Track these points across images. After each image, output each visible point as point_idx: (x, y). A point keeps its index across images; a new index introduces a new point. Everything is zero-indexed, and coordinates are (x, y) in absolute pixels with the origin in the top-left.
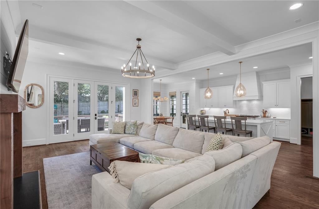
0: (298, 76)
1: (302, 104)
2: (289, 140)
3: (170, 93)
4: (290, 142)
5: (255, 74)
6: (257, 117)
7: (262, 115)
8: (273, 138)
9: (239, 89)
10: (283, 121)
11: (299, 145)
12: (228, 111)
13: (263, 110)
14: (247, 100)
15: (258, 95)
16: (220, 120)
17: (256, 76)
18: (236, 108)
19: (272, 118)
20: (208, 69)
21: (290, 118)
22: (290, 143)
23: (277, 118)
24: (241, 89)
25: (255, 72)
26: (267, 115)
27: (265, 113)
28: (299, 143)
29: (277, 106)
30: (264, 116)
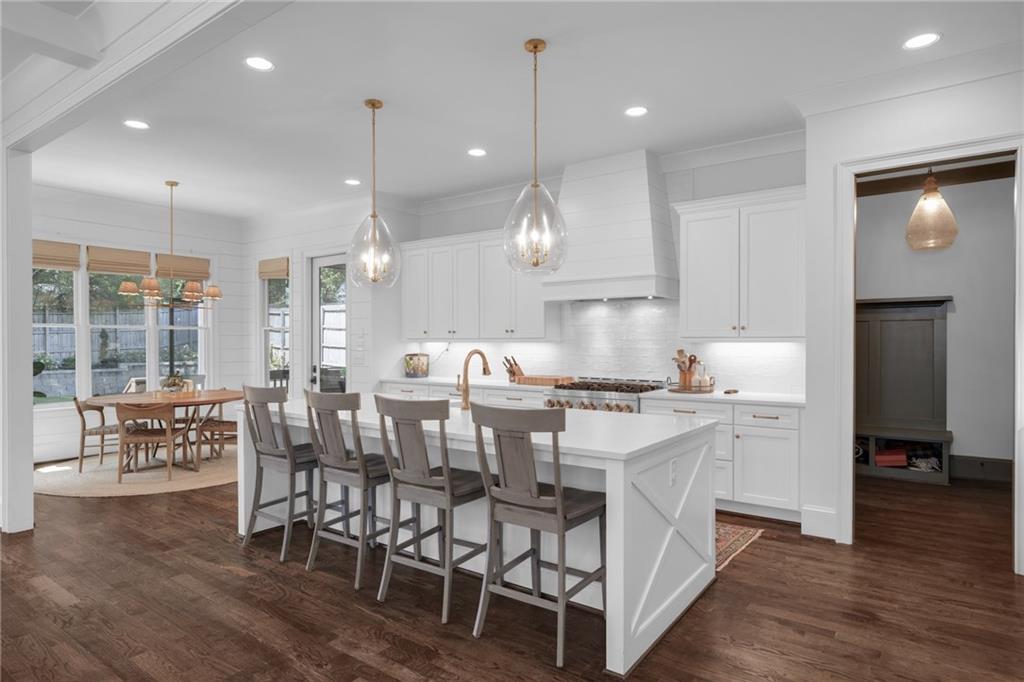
0: (842, 164)
1: (859, 323)
2: (798, 513)
3: (263, 263)
4: (798, 526)
5: (644, 162)
6: (653, 388)
7: (676, 378)
8: (717, 500)
9: (525, 222)
10: (769, 413)
11: (842, 546)
12: (485, 363)
13: (681, 352)
14: (611, 300)
15: (652, 271)
16: (416, 425)
17: (645, 171)
18: (561, 342)
19: (718, 394)
20: (374, 104)
21: (800, 397)
22: (804, 531)
23: (742, 395)
24: (536, 222)
25: (644, 151)
26: (696, 378)
27: (688, 365)
28: (844, 535)
29: (740, 331)
30: (685, 387)
